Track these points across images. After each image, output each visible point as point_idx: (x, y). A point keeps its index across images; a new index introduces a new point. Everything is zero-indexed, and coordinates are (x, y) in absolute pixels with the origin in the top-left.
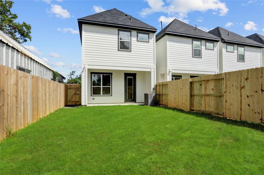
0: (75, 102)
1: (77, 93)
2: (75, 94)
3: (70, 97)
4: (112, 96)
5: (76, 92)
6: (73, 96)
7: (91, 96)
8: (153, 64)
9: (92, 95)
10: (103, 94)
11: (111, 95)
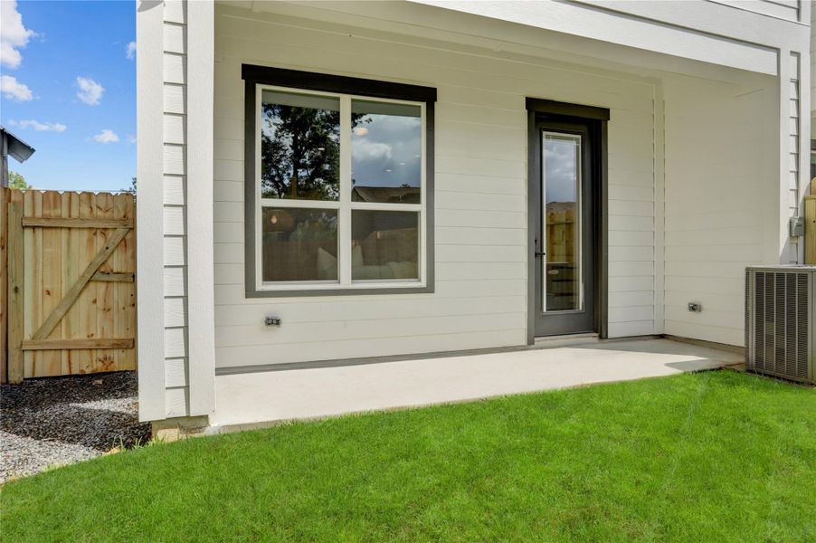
0: (99, 346)
1: (117, 263)
2: (99, 273)
3: (49, 303)
4: (430, 289)
5: (107, 252)
6: (75, 296)
7: (250, 292)
8: (792, 15)
9: (260, 285)
10: (355, 277)
11: (423, 284)
